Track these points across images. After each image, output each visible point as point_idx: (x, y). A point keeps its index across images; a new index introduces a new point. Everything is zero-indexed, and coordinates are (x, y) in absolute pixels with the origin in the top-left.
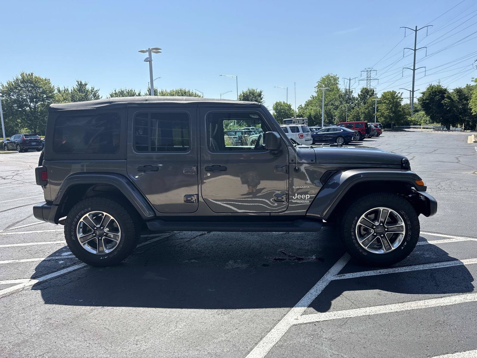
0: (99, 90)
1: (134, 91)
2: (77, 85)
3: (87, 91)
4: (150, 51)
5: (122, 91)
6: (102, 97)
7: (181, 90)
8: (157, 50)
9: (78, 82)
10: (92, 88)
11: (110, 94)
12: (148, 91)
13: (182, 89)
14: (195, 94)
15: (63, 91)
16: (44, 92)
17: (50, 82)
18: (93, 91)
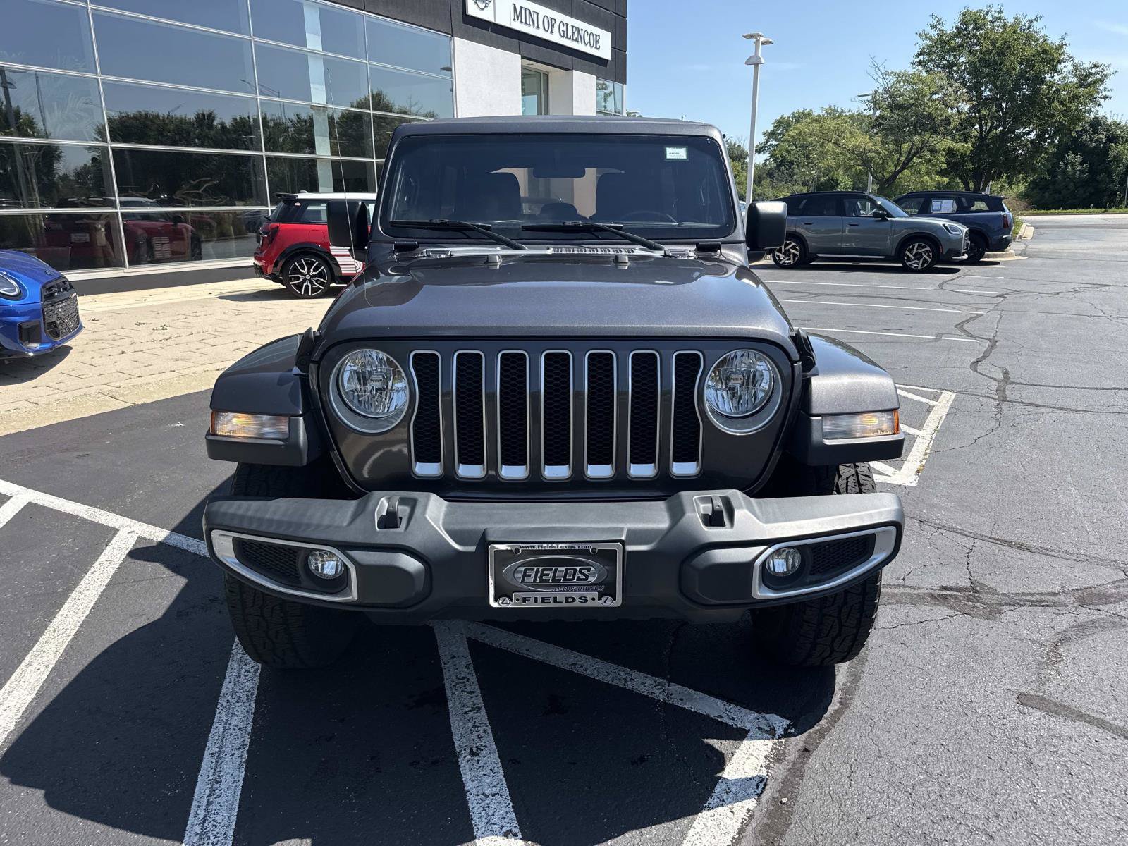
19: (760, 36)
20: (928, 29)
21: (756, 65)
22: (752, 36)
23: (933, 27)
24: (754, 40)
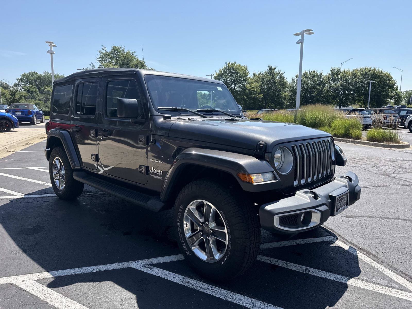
0: (284, 73)
1: (317, 72)
2: (268, 69)
3: (274, 74)
4: (302, 34)
5: (306, 73)
6: (286, 78)
7: (365, 68)
8: (309, 32)
9: (269, 67)
10: (279, 71)
11: (296, 75)
12: (331, 71)
13: (367, 68)
14: (381, 71)
15: (258, 75)
16: (241, 77)
17: (247, 68)
18: (279, 74)
19: (52, 43)
20: (102, 50)
21: (52, 54)
22: (49, 43)
23: (103, 49)
24: (49, 44)
